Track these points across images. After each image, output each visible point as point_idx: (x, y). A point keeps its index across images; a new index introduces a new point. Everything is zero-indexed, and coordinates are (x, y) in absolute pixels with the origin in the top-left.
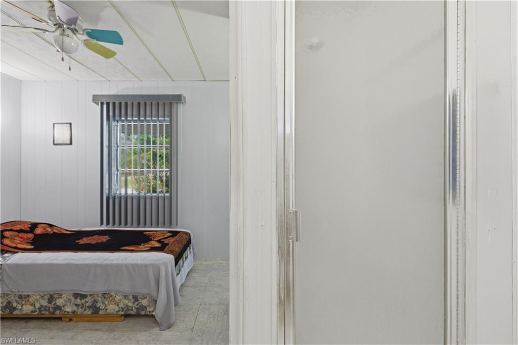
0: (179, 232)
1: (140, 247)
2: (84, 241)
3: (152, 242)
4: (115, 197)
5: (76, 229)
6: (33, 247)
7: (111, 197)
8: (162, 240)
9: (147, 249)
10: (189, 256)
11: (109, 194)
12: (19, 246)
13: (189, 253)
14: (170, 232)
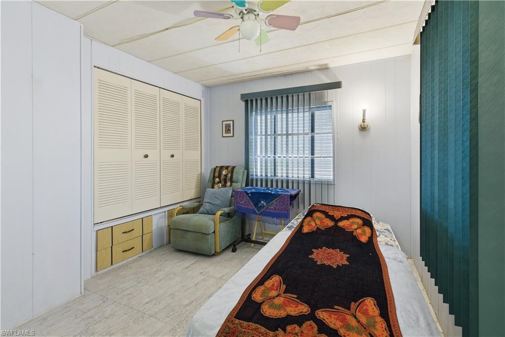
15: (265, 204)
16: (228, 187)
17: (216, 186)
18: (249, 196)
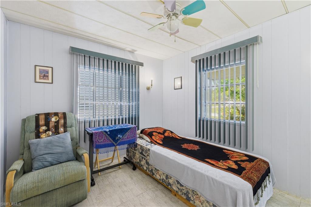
0: (256, 158)
1: (219, 163)
2: (185, 146)
3: (229, 161)
4: (204, 120)
5: (183, 137)
6: (162, 143)
7: (201, 120)
8: (239, 162)
9: (225, 167)
10: (268, 185)
11: (200, 118)
12: (158, 141)
13: (268, 182)
14: (246, 155)
15: (121, 137)
16: (62, 133)
17: (43, 136)
18: (108, 134)
